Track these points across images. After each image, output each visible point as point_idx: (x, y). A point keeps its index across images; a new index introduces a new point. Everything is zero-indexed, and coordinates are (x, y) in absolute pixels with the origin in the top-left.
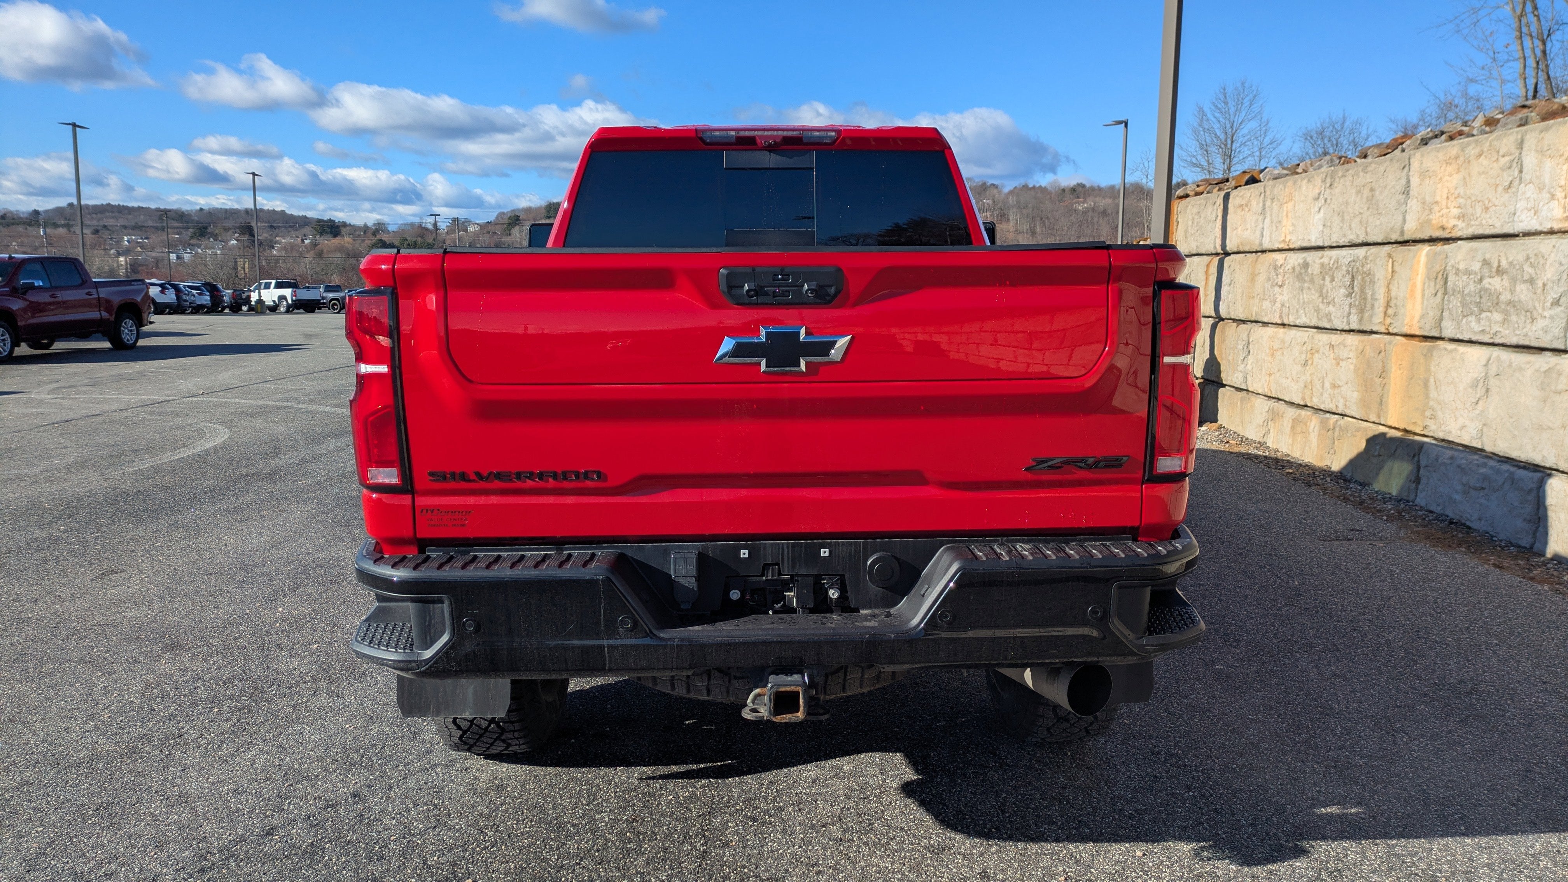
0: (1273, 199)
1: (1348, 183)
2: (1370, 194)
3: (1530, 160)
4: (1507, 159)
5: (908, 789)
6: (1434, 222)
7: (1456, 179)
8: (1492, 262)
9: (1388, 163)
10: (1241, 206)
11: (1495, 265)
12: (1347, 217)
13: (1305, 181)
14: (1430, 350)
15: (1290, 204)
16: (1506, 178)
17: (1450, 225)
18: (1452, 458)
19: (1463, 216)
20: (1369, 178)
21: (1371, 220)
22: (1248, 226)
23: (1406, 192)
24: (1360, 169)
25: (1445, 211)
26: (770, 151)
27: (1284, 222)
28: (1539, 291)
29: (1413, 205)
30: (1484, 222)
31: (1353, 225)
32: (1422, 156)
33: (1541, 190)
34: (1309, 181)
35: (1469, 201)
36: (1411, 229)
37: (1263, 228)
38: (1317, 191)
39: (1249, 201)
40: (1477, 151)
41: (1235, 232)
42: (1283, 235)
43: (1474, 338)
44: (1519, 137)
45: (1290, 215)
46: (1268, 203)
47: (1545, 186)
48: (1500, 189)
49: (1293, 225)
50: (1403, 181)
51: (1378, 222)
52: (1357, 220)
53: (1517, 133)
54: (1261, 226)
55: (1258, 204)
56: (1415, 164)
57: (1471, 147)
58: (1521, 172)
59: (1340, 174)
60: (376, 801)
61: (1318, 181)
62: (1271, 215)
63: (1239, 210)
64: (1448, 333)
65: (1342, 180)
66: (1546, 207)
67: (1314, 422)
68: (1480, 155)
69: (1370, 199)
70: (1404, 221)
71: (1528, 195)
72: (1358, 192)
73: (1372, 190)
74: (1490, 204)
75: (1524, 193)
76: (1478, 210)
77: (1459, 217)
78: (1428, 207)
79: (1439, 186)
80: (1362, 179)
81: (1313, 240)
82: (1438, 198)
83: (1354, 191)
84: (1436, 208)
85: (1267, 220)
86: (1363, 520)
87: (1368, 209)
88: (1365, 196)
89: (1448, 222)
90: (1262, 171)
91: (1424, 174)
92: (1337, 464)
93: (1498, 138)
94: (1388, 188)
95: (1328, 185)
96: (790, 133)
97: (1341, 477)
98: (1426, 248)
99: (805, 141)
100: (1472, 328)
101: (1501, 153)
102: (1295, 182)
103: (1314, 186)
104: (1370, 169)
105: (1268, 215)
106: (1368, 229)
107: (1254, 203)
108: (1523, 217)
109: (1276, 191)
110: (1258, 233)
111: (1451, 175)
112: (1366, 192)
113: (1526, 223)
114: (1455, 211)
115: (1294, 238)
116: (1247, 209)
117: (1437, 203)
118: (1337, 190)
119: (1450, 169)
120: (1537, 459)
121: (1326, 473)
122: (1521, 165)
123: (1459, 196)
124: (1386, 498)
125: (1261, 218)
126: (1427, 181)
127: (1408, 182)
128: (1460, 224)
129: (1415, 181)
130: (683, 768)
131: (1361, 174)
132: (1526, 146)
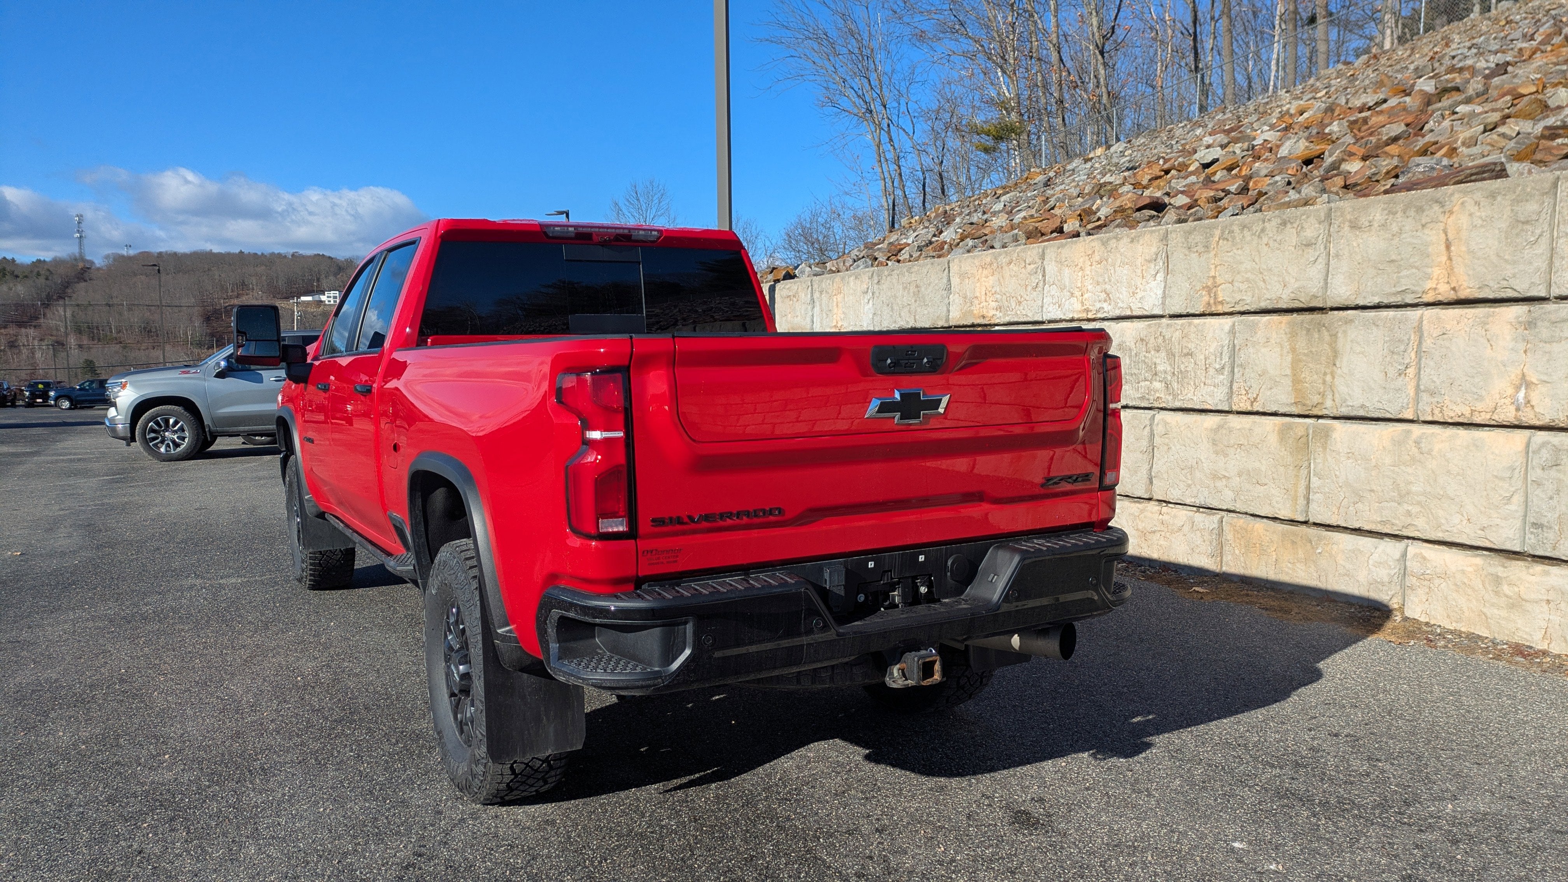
0: (821, 292)
1: (894, 281)
2: (916, 290)
3: (1051, 268)
4: (1033, 266)
6: (975, 312)
7: (992, 280)
9: (929, 266)
10: (789, 296)
12: (895, 307)
13: (852, 278)
15: (840, 297)
16: (1034, 280)
17: (990, 314)
19: (1000, 308)
20: (913, 277)
21: (919, 310)
22: (798, 313)
23: (948, 288)
24: (905, 270)
25: (984, 304)
26: (602, 246)
27: (835, 311)
29: (955, 298)
30: (1018, 312)
31: (902, 314)
32: (960, 262)
33: (1062, 290)
34: (856, 278)
35: (1004, 297)
36: (955, 317)
37: (813, 315)
38: (866, 286)
39: (797, 293)
40: (1008, 259)
41: (784, 319)
42: (835, 321)
44: (1041, 250)
45: (840, 305)
46: (816, 295)
47: (1065, 287)
48: (1029, 288)
49: (844, 313)
50: (945, 281)
51: (926, 312)
52: (906, 310)
53: (1038, 247)
54: (811, 314)
55: (806, 295)
56: (954, 267)
57: (1002, 257)
58: (1044, 276)
59: (886, 273)
61: (865, 278)
62: (821, 305)
63: (787, 300)
65: (889, 278)
66: (1067, 302)
68: (1010, 263)
69: (917, 294)
70: (949, 311)
71: (1053, 293)
72: (905, 288)
73: (917, 286)
74: (1022, 299)
75: (1049, 291)
76: (1013, 305)
77: (999, 308)
78: (968, 300)
79: (978, 285)
80: (907, 278)
81: (865, 325)
82: (978, 294)
83: (901, 287)
84: (976, 302)
85: (817, 309)
87: (916, 301)
88: (911, 291)
89: (988, 312)
90: (796, 268)
91: (963, 276)
93: (1024, 251)
94: (932, 285)
95: (876, 281)
96: (621, 231)
99: (633, 238)
101: (1027, 262)
102: (843, 279)
103: (862, 282)
104: (913, 270)
105: (817, 304)
106: (917, 317)
107: (802, 295)
108: (1050, 309)
109: (824, 286)
110: (808, 320)
111: (987, 277)
112: (912, 289)
113: (1051, 313)
114: (994, 304)
115: (845, 324)
116: (795, 300)
117: (976, 297)
118: (885, 285)
119: (985, 272)
122: (1044, 271)
123: (995, 293)
125: (810, 307)
126: (967, 281)
127: (949, 280)
128: (998, 314)
129: (955, 281)
131: (906, 274)
132: (1047, 257)
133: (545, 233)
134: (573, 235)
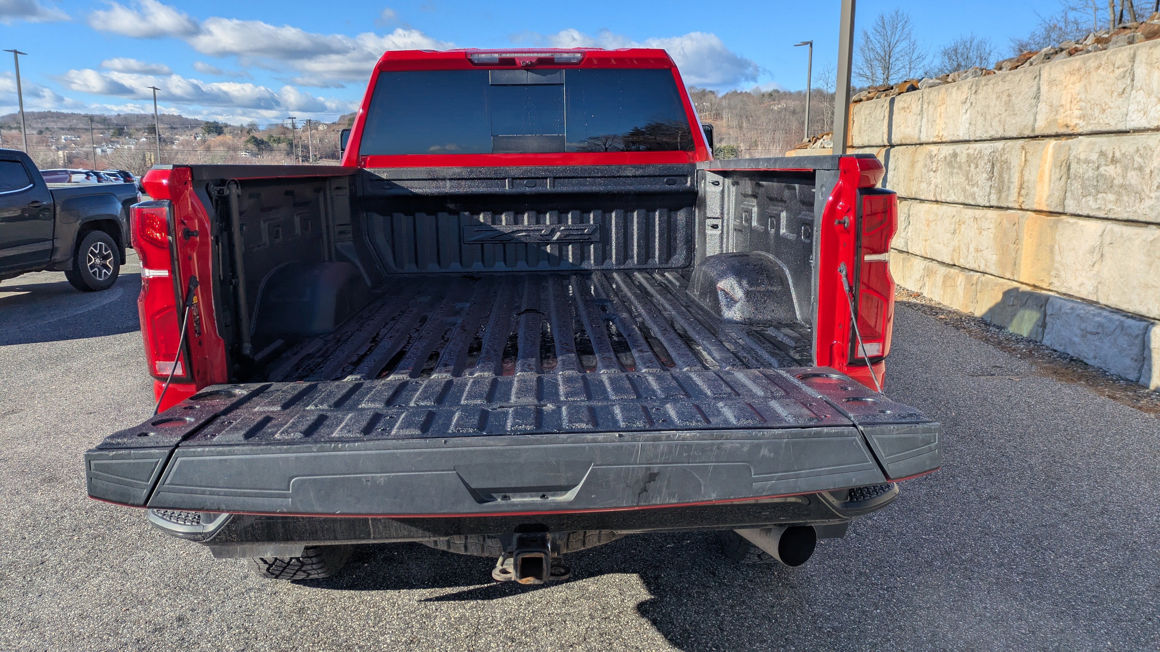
0: (929, 103)
1: (990, 90)
2: (1008, 99)
3: (1140, 70)
4: (1121, 70)
5: (642, 609)
6: (1059, 121)
7: (1078, 86)
8: (1108, 152)
9: (1022, 74)
10: (904, 108)
11: (1110, 156)
12: (988, 117)
13: (955, 89)
14: (1056, 223)
15: (943, 107)
16: (1121, 85)
17: (1073, 124)
18: (1072, 308)
19: (1084, 117)
20: (1006, 86)
21: (1008, 119)
22: (909, 124)
23: (1037, 97)
24: (1000, 79)
25: (1068, 112)
26: (527, 70)
27: (938, 121)
28: (1147, 177)
29: (1043, 107)
30: (1101, 121)
31: (994, 124)
32: (1051, 68)
33: (1149, 95)
34: (958, 88)
35: (1089, 105)
36: (1041, 127)
37: (921, 126)
38: (965, 97)
39: (910, 104)
40: (1096, 64)
41: (899, 129)
42: (937, 131)
43: (1091, 214)
44: (1132, 52)
45: (943, 115)
46: (925, 106)
47: (1153, 91)
48: (1115, 94)
49: (945, 123)
50: (1035, 89)
51: (1014, 122)
52: (997, 119)
53: (1130, 49)
54: (919, 124)
55: (917, 106)
56: (1045, 75)
57: (1091, 61)
58: (1133, 80)
59: (983, 83)
60: (196, 624)
61: (965, 88)
62: (927, 116)
63: (902, 112)
64: (1070, 209)
65: (985, 88)
66: (1154, 109)
67: (961, 278)
68: (1099, 67)
69: (1008, 103)
70: (1035, 120)
71: (1139, 99)
72: (998, 98)
73: (1009, 95)
74: (1107, 107)
75: (1135, 98)
76: (1097, 112)
77: (1082, 117)
78: (1055, 109)
79: (1065, 92)
80: (1001, 87)
81: (961, 135)
82: (1063, 102)
83: (995, 96)
84: (1062, 110)
85: (924, 120)
86: (1002, 358)
87: (1006, 111)
88: (1003, 100)
89: (1071, 121)
90: (920, 81)
91: (1052, 83)
92: (979, 311)
93: (1114, 53)
94: (1023, 94)
95: (973, 91)
96: (543, 55)
97: (983, 322)
98: (1053, 142)
99: (556, 61)
100: (1090, 205)
101: (1116, 66)
102: (947, 90)
103: (962, 92)
104: (1007, 79)
105: (925, 115)
106: (1006, 127)
107: (914, 106)
108: (1134, 117)
109: (931, 97)
110: (917, 130)
111: (1074, 83)
112: (1005, 98)
113: (1136, 121)
114: (1077, 113)
115: (946, 134)
116: (908, 111)
117: (1062, 106)
118: (981, 95)
119: (1073, 78)
120: (1143, 310)
121: (971, 318)
122: (1133, 75)
123: (1080, 100)
124: (1019, 339)
125: (919, 118)
126: (1054, 88)
127: (1039, 89)
128: (1082, 123)
129: (1044, 88)
130: (455, 590)
131: (1001, 83)
132: (1138, 59)
133: (470, 60)
134: (497, 61)
